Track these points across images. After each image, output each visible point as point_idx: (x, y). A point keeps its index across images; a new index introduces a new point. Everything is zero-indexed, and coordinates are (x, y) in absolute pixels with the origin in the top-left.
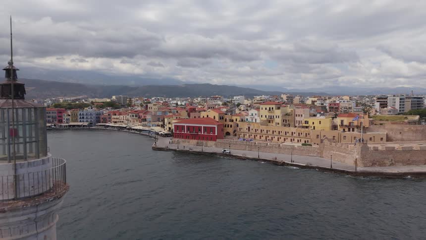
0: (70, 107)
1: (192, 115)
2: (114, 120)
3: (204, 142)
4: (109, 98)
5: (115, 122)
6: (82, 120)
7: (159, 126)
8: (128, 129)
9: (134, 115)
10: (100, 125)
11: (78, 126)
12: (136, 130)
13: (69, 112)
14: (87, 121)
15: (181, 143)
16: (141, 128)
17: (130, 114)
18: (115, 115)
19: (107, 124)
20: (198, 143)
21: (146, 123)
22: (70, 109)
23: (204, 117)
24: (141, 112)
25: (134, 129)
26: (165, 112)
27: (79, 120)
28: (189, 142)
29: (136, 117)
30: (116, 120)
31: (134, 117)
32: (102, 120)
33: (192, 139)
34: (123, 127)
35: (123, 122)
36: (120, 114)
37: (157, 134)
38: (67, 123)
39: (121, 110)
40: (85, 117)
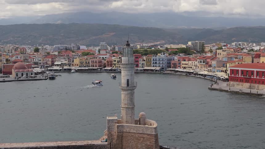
0: (146, 53)
1: (256, 60)
2: (183, 66)
3: (256, 85)
4: (184, 44)
5: (185, 68)
6: (155, 65)
7: (223, 72)
8: (195, 74)
9: (202, 60)
10: (171, 70)
11: (152, 70)
12: (202, 75)
13: (145, 58)
14: (159, 67)
15: (235, 86)
16: (206, 73)
17: (198, 60)
18: (185, 61)
19: (177, 70)
20: (250, 86)
21: (211, 68)
22: (146, 55)
23: (263, 62)
24: (209, 58)
25: (200, 75)
26: (231, 58)
27: (152, 65)
28: (242, 85)
29: (204, 62)
30: (185, 66)
31: (202, 63)
32: (172, 65)
33: (246, 82)
34: (191, 72)
35: (191, 67)
36: (189, 60)
37: (219, 79)
38: (142, 67)
39: (191, 57)
40: (158, 62)
